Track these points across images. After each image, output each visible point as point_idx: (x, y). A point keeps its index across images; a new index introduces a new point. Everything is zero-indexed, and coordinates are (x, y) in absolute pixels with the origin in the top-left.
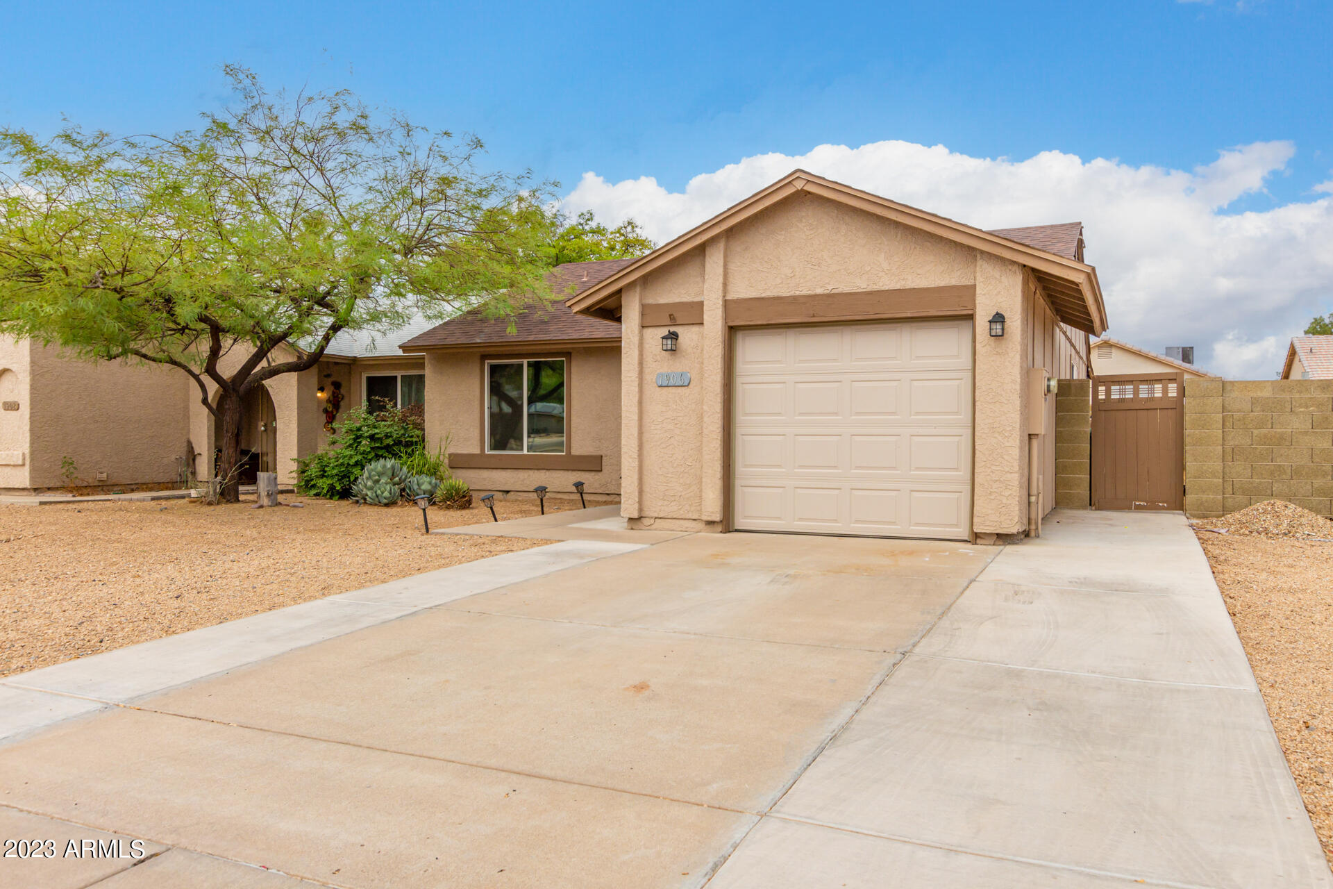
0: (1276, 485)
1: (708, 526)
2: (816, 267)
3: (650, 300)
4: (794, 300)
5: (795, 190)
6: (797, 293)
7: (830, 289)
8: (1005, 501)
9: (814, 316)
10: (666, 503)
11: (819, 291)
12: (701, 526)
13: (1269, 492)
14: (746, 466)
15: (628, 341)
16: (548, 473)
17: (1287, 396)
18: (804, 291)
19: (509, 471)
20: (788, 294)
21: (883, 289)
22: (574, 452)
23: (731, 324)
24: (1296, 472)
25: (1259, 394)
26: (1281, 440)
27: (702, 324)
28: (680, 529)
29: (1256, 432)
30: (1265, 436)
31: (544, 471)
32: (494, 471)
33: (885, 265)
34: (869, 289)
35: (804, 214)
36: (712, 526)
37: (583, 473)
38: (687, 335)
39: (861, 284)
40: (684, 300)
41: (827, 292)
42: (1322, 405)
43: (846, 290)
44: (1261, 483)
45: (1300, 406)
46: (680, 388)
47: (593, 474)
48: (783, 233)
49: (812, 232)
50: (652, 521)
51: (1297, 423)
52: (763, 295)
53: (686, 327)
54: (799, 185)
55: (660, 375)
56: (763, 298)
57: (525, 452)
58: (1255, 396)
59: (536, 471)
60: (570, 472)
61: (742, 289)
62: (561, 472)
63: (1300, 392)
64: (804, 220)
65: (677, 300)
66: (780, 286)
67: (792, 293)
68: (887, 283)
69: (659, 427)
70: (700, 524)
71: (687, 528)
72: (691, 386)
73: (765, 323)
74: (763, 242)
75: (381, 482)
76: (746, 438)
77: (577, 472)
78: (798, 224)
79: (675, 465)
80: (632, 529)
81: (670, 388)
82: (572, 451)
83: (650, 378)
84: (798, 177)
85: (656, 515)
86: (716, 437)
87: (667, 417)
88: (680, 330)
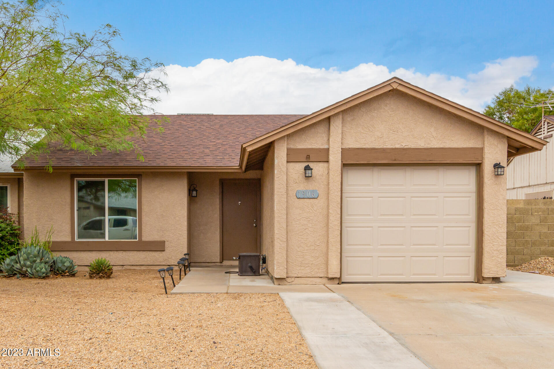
0: (525, 250)
1: (329, 281)
2: (396, 133)
3: (292, 147)
4: (384, 150)
5: (391, 88)
6: (385, 147)
7: (404, 145)
8: (500, 260)
9: (395, 160)
10: (302, 268)
11: (397, 146)
12: (325, 281)
13: (522, 253)
14: (349, 245)
15: (280, 170)
16: (124, 253)
17: (530, 207)
18: (389, 145)
19: (94, 252)
20: (379, 147)
21: (433, 147)
22: (144, 239)
23: (344, 162)
24: (534, 244)
25: (518, 206)
26: (527, 228)
27: (328, 162)
28: (311, 283)
29: (517, 224)
30: (521, 226)
31: (122, 252)
32: (82, 253)
33: (434, 134)
34: (425, 147)
35: (388, 102)
36: (331, 281)
37: (151, 252)
38: (318, 168)
39: (421, 144)
40: (314, 147)
41: (402, 147)
42: (544, 211)
43: (413, 146)
44: (518, 249)
45: (535, 212)
46: (311, 199)
47: (159, 253)
48: (376, 112)
49: (393, 113)
50: (293, 279)
51: (533, 220)
52: (364, 147)
53: (315, 163)
54: (395, 86)
55: (298, 192)
56: (365, 149)
57: (107, 239)
58: (516, 206)
59: (115, 252)
60: (141, 252)
61: (352, 143)
62: (135, 252)
63: (535, 205)
64: (388, 106)
65: (310, 147)
66: (375, 142)
67: (381, 147)
68: (435, 144)
69: (298, 223)
70: (324, 279)
71: (316, 282)
72: (318, 198)
73: (366, 162)
74: (364, 116)
75: (37, 262)
76: (348, 229)
77: (146, 252)
78: (385, 108)
79: (309, 245)
80: (279, 285)
81: (306, 199)
82: (143, 239)
83: (292, 193)
84: (395, 81)
85: (296, 276)
86: (337, 228)
87: (303, 217)
88: (312, 165)
